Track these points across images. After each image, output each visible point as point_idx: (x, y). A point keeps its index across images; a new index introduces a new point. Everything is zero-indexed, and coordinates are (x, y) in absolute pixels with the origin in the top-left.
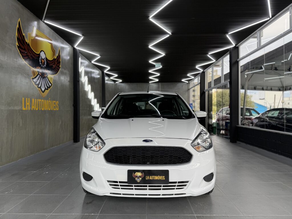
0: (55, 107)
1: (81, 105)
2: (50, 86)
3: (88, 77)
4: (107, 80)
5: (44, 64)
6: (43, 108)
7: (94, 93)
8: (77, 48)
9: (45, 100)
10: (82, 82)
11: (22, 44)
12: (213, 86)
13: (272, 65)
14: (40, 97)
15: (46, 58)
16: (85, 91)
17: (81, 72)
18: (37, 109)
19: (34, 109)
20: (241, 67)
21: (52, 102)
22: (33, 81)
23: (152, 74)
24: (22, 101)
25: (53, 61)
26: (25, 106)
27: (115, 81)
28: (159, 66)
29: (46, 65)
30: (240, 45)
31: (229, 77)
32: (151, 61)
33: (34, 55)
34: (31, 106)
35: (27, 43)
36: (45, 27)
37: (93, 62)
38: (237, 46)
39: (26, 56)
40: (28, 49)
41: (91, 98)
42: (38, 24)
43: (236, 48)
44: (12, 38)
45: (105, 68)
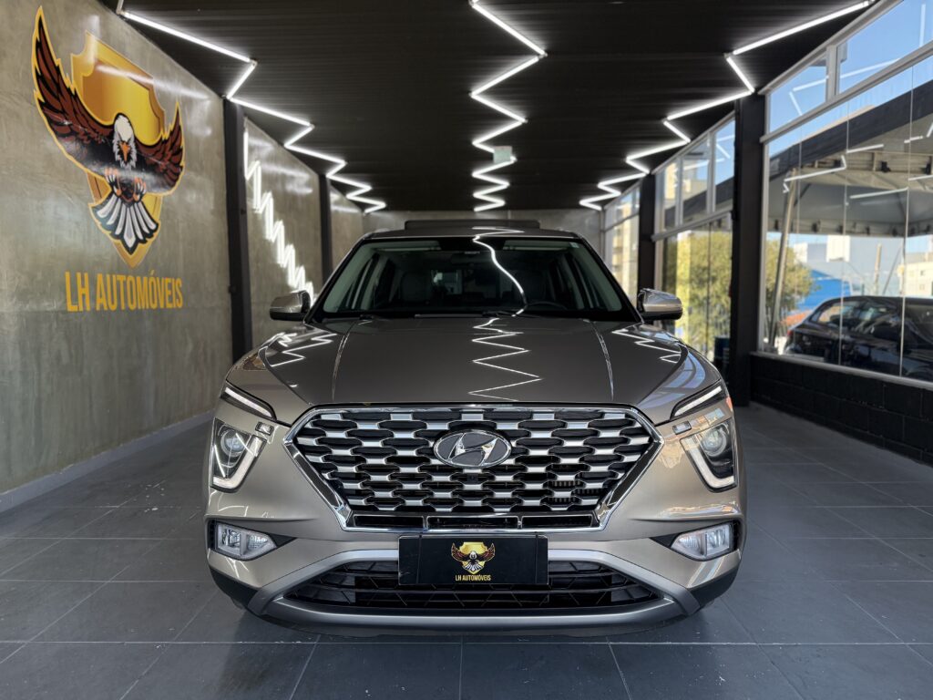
0: (171, 297)
1: (253, 289)
2: (152, 232)
3: (275, 196)
4: (337, 203)
5: (129, 158)
6: (132, 303)
7: (296, 247)
8: (238, 102)
9: (138, 278)
10: (256, 212)
11: (54, 95)
12: (681, 222)
13: (872, 154)
14: (120, 268)
15: (136, 140)
16: (265, 241)
17: (252, 178)
18: (113, 307)
19: (106, 308)
20: (772, 159)
21: (160, 281)
22: (98, 218)
23: (482, 184)
24: (64, 284)
25: (158, 148)
26: (75, 299)
27: (362, 206)
28: (506, 158)
29: (137, 163)
30: (768, 91)
31: (731, 192)
32: (478, 143)
33: (94, 130)
34: (93, 299)
35: (69, 90)
36: (127, 33)
37: (289, 144)
38: (760, 93)
39: (69, 135)
40: (74, 110)
41: (285, 266)
42: (104, 25)
43: (758, 101)
44: (20, 74)
45: (329, 165)
